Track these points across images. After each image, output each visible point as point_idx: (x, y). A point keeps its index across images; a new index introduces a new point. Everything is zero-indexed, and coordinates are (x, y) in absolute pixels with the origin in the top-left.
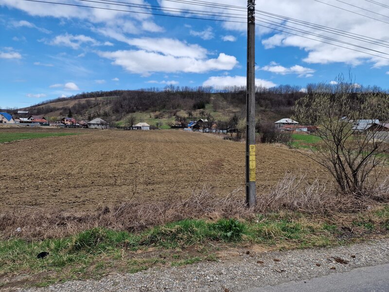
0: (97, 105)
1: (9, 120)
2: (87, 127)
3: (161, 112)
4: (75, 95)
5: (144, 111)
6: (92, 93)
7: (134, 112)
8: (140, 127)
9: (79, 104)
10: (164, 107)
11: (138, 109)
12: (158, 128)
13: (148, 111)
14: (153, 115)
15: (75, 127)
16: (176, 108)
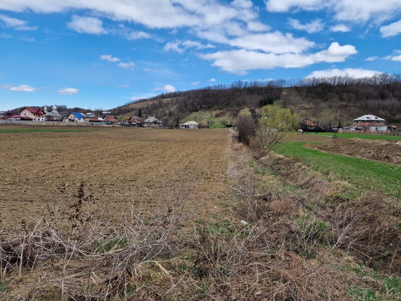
0: (167, 105)
1: (80, 119)
2: (141, 126)
3: (225, 110)
4: (155, 96)
5: (207, 109)
6: (170, 93)
7: (197, 111)
8: (188, 126)
9: (153, 105)
10: (228, 104)
11: (201, 108)
12: (208, 127)
13: (211, 110)
14: (214, 113)
15: (131, 126)
16: (240, 106)
